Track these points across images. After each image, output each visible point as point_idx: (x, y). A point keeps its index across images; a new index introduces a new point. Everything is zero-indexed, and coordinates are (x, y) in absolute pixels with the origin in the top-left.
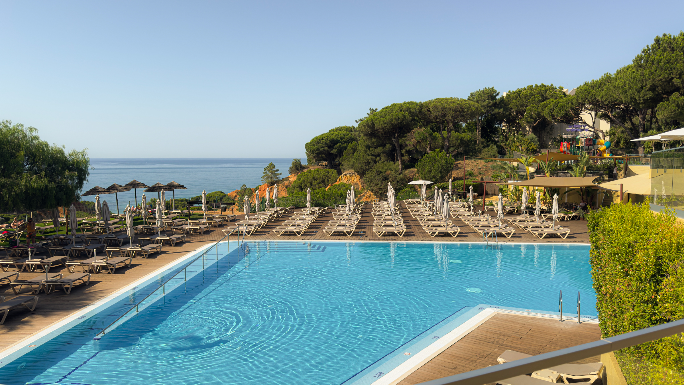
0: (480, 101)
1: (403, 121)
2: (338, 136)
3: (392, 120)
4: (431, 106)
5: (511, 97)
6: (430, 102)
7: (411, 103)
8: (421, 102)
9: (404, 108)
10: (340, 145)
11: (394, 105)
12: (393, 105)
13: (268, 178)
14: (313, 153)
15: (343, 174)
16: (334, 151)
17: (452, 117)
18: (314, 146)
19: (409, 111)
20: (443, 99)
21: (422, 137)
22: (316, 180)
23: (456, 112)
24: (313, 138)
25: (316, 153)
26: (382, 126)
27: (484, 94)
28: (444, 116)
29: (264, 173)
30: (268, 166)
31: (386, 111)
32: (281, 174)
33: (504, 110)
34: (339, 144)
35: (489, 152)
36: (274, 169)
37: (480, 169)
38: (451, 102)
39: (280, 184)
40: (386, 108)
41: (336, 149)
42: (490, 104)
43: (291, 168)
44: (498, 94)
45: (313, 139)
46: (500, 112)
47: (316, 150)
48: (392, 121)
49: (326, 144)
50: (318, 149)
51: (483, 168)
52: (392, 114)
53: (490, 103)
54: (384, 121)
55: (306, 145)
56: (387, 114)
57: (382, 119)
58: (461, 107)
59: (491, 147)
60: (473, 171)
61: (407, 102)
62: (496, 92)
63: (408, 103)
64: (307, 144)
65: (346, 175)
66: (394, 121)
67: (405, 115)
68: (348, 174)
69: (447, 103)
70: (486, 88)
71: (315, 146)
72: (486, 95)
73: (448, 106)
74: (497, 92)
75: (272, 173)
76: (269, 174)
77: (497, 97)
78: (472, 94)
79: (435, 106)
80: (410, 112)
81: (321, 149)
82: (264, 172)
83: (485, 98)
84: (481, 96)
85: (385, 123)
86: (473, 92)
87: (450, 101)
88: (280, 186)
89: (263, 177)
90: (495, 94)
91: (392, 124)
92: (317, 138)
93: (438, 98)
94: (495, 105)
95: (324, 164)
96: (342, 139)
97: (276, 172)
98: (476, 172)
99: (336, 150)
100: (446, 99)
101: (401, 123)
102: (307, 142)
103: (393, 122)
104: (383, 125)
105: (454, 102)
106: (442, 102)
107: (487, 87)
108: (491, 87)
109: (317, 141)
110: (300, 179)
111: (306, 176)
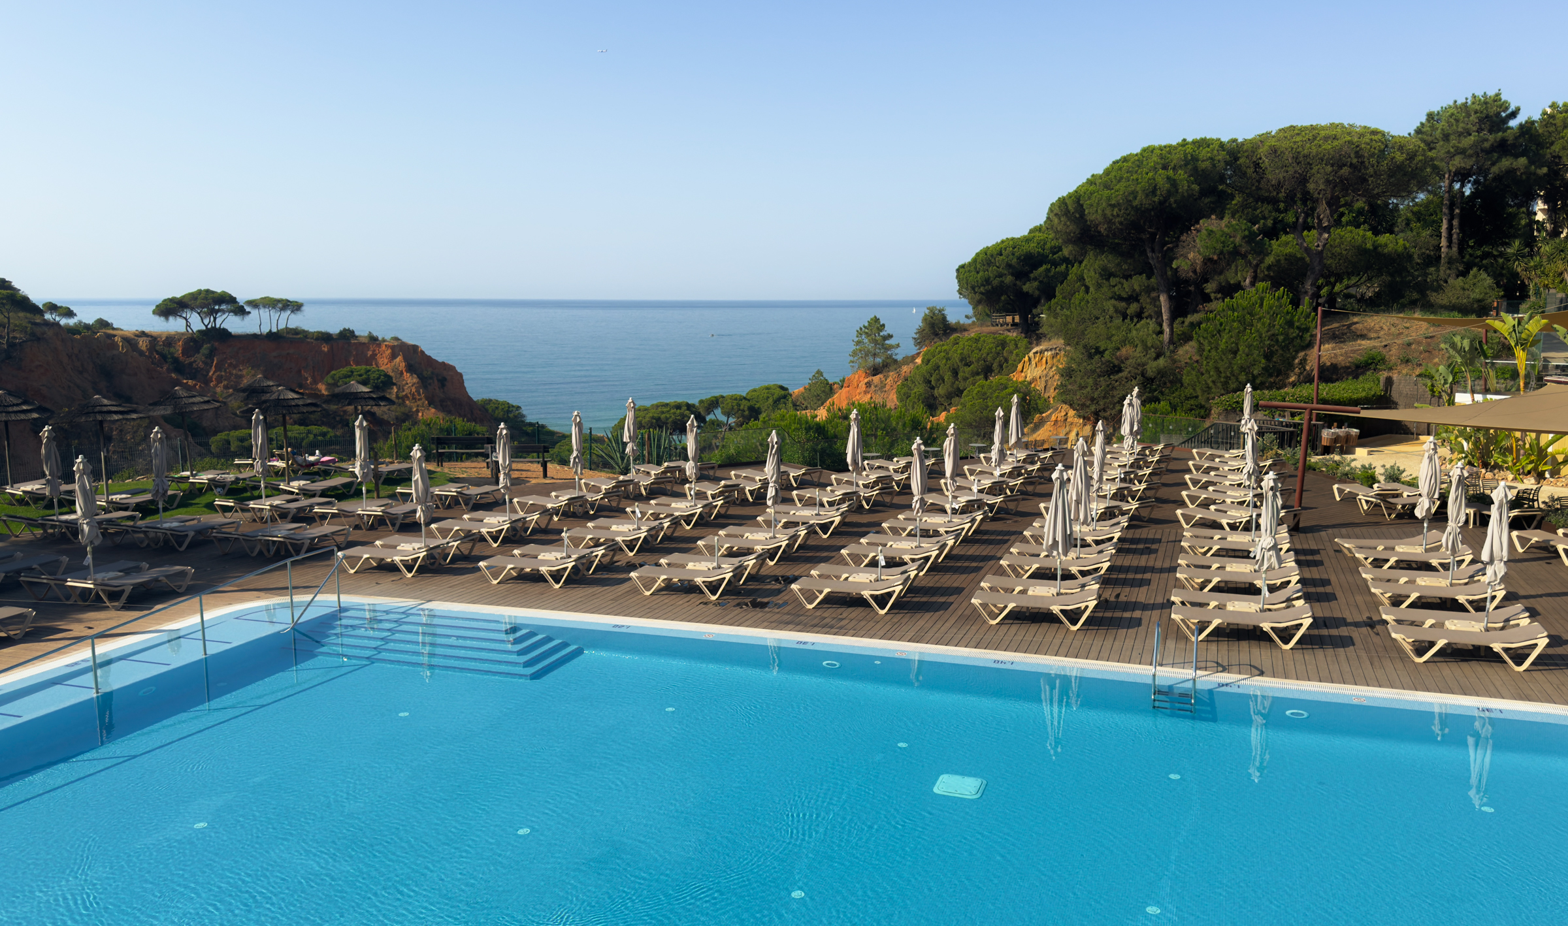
0: (1452, 137)
1: (1166, 199)
2: (1045, 244)
3: (1134, 194)
4: (1263, 151)
5: (1558, 122)
6: (1263, 138)
7: (1202, 143)
8: (1235, 141)
9: (1175, 158)
10: (1048, 270)
11: (1149, 151)
12: (1144, 150)
13: (867, 355)
14: (975, 293)
15: (1034, 350)
16: (1028, 287)
17: (1328, 182)
18: (978, 273)
19: (1190, 167)
20: (1306, 128)
21: (1219, 246)
22: (968, 365)
23: (1340, 167)
24: (978, 251)
25: (982, 293)
26: (1104, 215)
27: (1469, 115)
28: (1303, 180)
29: (858, 343)
30: (866, 324)
31: (1120, 169)
32: (898, 346)
33: (1531, 162)
34: (1044, 267)
35: (1464, 289)
36: (881, 334)
37: (1409, 344)
38: (1326, 138)
39: (891, 374)
40: (1125, 159)
41: (1035, 279)
42: (1487, 145)
43: (920, 331)
44: (1514, 115)
45: (977, 255)
46: (1518, 169)
47: (983, 285)
48: (1135, 198)
49: (1009, 266)
50: (987, 281)
51: (1419, 343)
52: (1135, 176)
53: (1487, 140)
54: (1109, 199)
55: (958, 270)
56: (1121, 178)
57: (1107, 192)
58: (1357, 153)
59: (1475, 276)
60: (1384, 351)
61: (1190, 139)
62: (1507, 108)
63: (1194, 142)
64: (962, 267)
65: (1042, 352)
66: (1140, 196)
67: (1174, 180)
68: (1047, 350)
69: (1311, 141)
70: (1474, 96)
71: (981, 274)
72: (1473, 118)
73: (1314, 150)
74: (1512, 108)
75: (875, 342)
76: (871, 346)
77: (1513, 123)
78: (1430, 116)
79: (1274, 151)
80: (1195, 169)
81: (996, 282)
82: (856, 339)
83: (1470, 126)
84: (1457, 121)
85: (1113, 206)
86: (1436, 109)
87: (1323, 133)
88: (890, 378)
89: (854, 354)
90: (1504, 115)
91: (1136, 209)
92: (985, 251)
93: (1288, 125)
94: (1504, 148)
95: (1009, 319)
96: (1054, 253)
97: (887, 342)
98: (1393, 354)
99: (1036, 284)
100: (1313, 128)
101: (1161, 203)
102: (962, 263)
103: (1136, 203)
104: (1108, 212)
105: (1335, 138)
106: (1298, 139)
107: (1479, 94)
108: (1491, 93)
109: (987, 258)
110: (929, 361)
111: (943, 354)
